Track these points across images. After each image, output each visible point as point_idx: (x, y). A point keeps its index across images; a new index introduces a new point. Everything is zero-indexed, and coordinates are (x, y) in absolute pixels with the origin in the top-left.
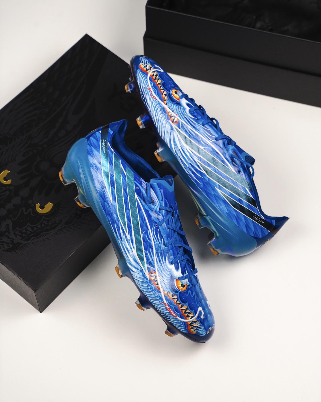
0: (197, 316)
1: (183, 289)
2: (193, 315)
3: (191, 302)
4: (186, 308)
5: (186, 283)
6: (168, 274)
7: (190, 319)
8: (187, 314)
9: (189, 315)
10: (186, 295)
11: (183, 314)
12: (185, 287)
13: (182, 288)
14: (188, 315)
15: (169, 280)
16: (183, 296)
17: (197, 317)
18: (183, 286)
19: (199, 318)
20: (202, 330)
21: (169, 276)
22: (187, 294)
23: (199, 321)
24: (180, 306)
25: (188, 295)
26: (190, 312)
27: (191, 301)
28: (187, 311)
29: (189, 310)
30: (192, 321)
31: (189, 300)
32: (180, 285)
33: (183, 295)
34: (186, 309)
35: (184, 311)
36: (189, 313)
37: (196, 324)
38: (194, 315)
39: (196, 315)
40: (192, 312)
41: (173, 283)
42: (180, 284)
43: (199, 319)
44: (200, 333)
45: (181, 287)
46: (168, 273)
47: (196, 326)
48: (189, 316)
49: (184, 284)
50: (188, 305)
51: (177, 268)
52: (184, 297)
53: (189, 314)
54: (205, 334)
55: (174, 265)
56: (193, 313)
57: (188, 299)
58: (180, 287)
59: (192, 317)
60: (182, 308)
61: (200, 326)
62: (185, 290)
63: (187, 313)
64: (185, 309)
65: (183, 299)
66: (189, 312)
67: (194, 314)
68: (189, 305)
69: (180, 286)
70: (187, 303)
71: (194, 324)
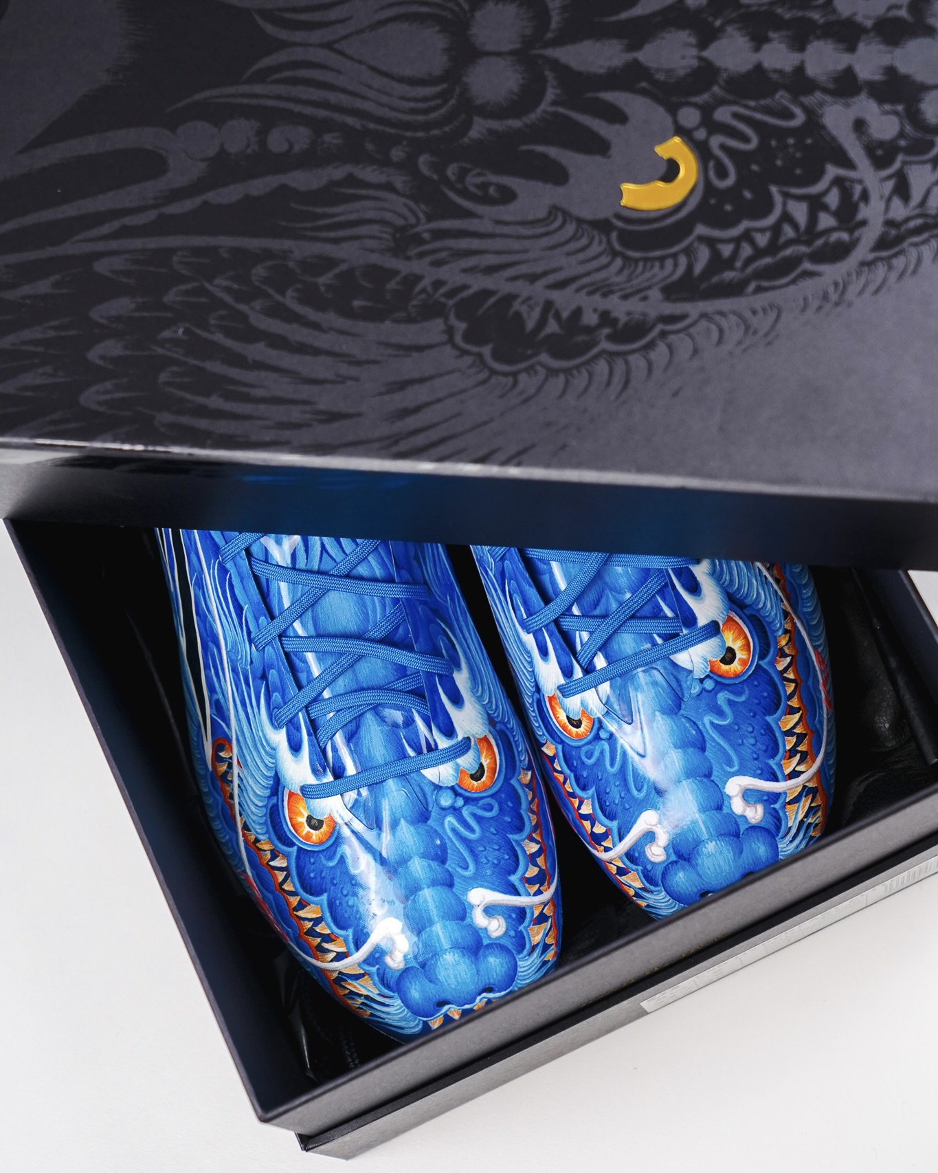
0: (365, 957)
1: (314, 837)
2: (343, 950)
3: (346, 896)
4: (314, 916)
5: (328, 812)
6: (267, 762)
7: (332, 961)
8: (319, 940)
9: (325, 945)
10: (324, 862)
11: (302, 934)
12: (324, 828)
13: (309, 832)
14: (319, 945)
15: (267, 788)
16: (313, 864)
17: (362, 959)
18: (312, 823)
19: (374, 966)
20: (397, 1014)
21: (269, 775)
22: (330, 858)
23: (376, 978)
24: (294, 901)
25: (331, 864)
26: (333, 937)
27: (345, 892)
28: (318, 929)
29: (329, 927)
30: (340, 973)
31: (335, 885)
32: (302, 820)
33: (312, 860)
34: (317, 921)
35: (309, 925)
36: (328, 938)
37: (359, 984)
38: (348, 948)
39: (358, 948)
40: (341, 936)
41: (280, 804)
42: (301, 814)
43: (374, 969)
44: (386, 1020)
45: (307, 829)
46: (267, 760)
47: (360, 992)
48: (329, 951)
49: (319, 818)
50: (325, 903)
51: (295, 748)
52: (314, 871)
53: (327, 942)
54: (417, 1029)
55: (284, 731)
56: (346, 941)
57: (334, 879)
58: (301, 827)
59: (340, 957)
60: (301, 914)
61: (379, 994)
62: (321, 843)
63: (319, 935)
64: (310, 920)
65: (312, 875)
66: (329, 934)
67: (352, 946)
68: (331, 905)
69: (303, 823)
70: (325, 897)
71: (350, 984)
